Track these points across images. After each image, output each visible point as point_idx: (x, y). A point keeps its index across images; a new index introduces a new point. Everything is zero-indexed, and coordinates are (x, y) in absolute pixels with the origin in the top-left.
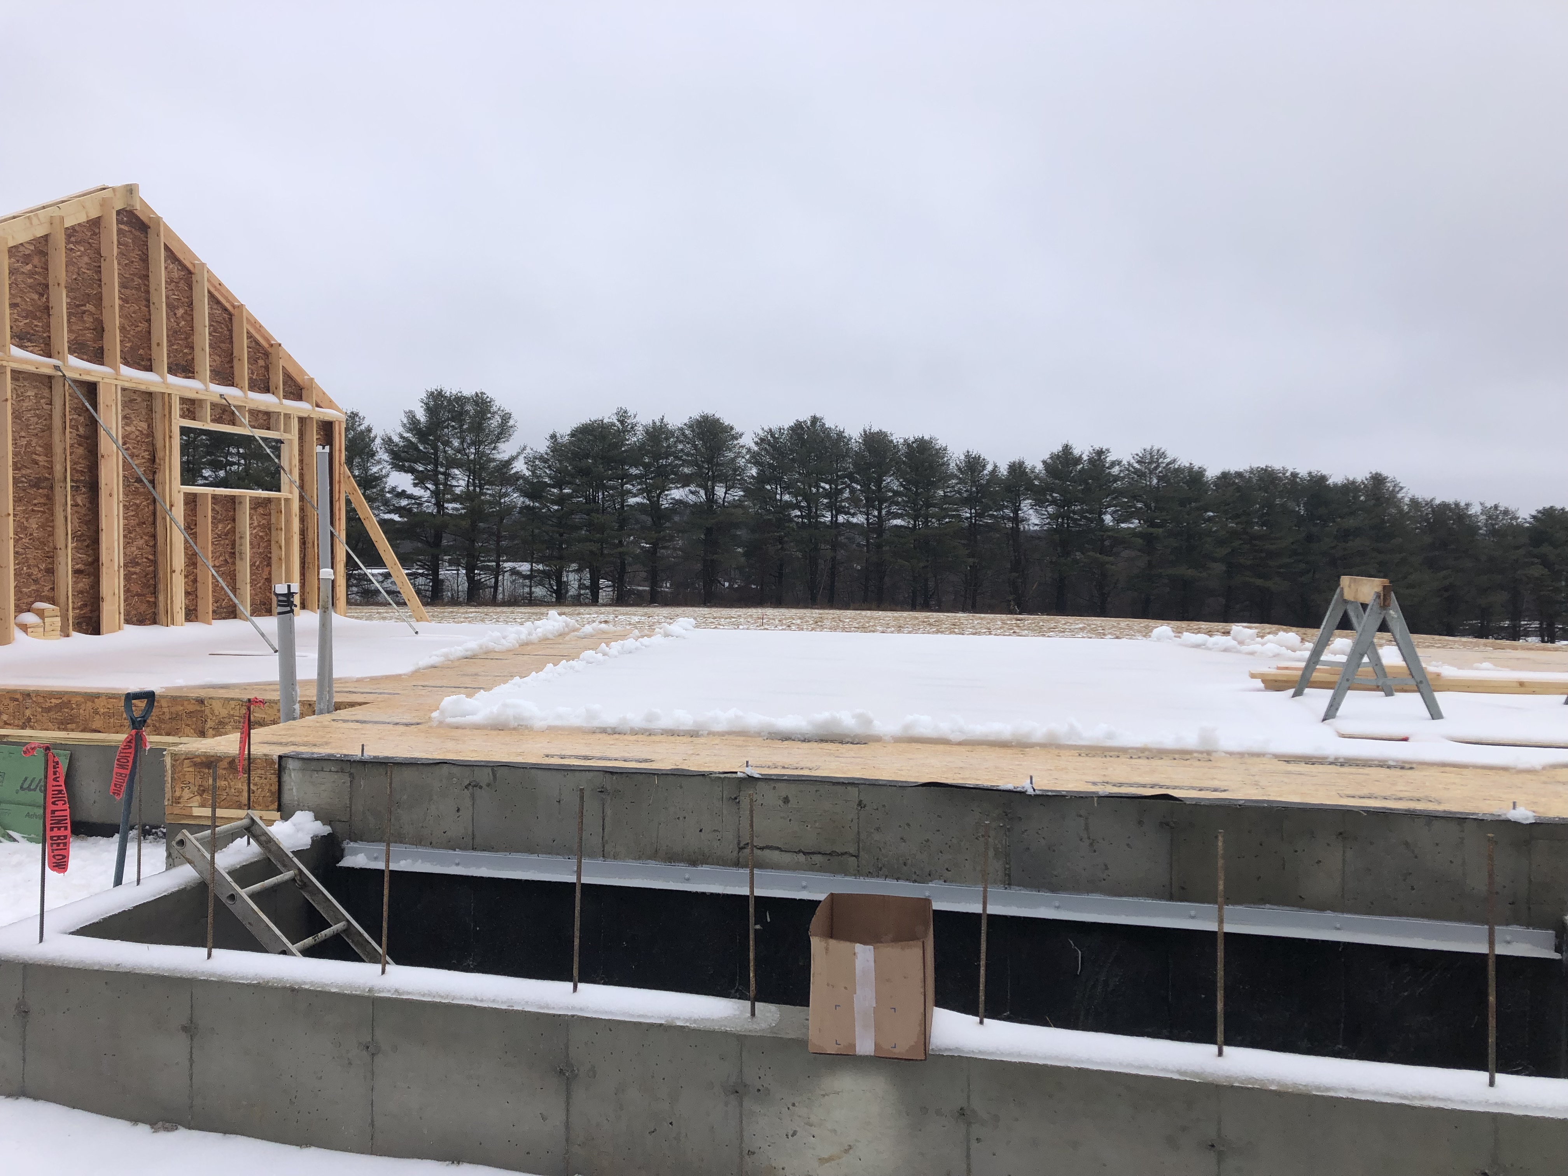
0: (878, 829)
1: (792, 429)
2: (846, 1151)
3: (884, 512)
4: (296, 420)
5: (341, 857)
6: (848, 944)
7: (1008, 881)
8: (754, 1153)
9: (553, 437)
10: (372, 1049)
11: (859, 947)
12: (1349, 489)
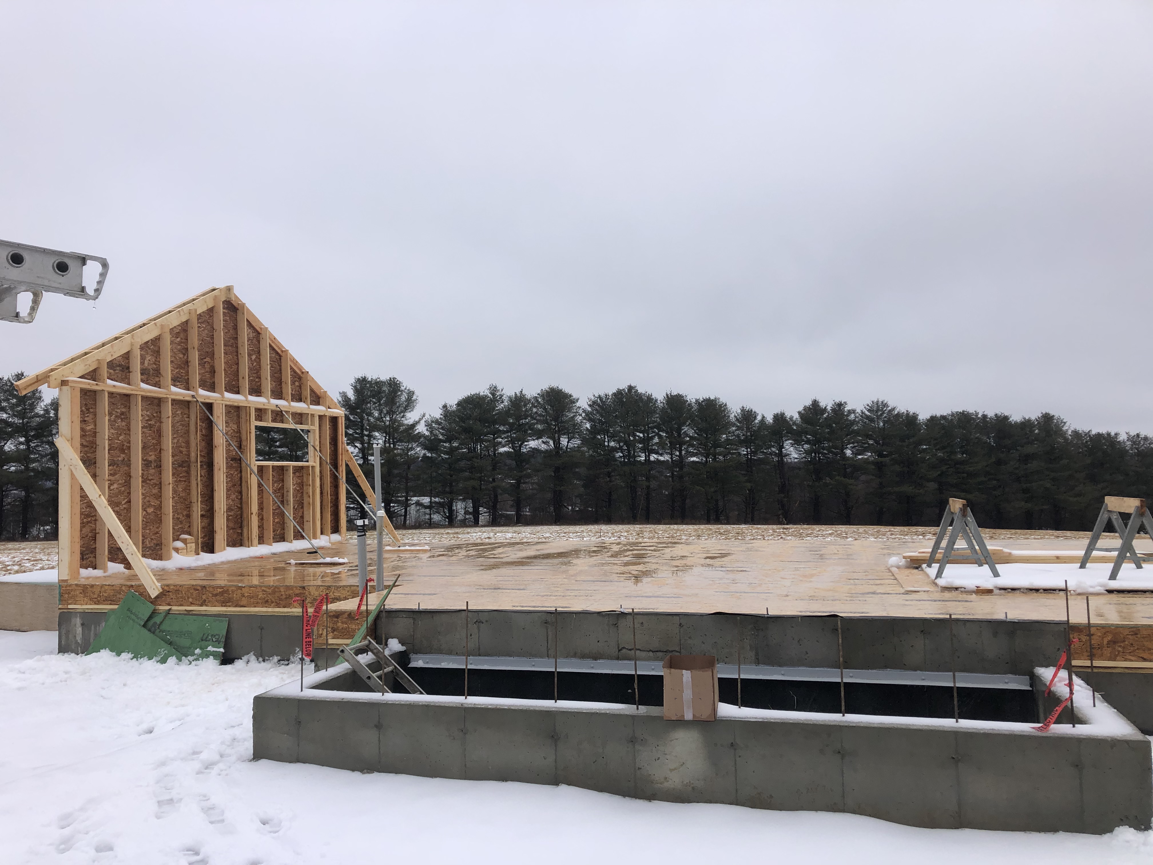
0: (690, 638)
1: (614, 394)
2: (682, 765)
3: (683, 452)
4: (317, 417)
5: (409, 663)
6: (679, 671)
7: (758, 662)
8: (641, 769)
9: (445, 406)
10: (464, 731)
11: (684, 671)
12: (1026, 424)
